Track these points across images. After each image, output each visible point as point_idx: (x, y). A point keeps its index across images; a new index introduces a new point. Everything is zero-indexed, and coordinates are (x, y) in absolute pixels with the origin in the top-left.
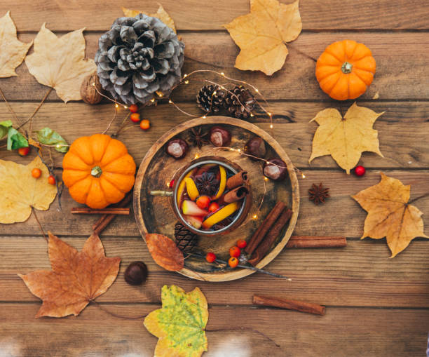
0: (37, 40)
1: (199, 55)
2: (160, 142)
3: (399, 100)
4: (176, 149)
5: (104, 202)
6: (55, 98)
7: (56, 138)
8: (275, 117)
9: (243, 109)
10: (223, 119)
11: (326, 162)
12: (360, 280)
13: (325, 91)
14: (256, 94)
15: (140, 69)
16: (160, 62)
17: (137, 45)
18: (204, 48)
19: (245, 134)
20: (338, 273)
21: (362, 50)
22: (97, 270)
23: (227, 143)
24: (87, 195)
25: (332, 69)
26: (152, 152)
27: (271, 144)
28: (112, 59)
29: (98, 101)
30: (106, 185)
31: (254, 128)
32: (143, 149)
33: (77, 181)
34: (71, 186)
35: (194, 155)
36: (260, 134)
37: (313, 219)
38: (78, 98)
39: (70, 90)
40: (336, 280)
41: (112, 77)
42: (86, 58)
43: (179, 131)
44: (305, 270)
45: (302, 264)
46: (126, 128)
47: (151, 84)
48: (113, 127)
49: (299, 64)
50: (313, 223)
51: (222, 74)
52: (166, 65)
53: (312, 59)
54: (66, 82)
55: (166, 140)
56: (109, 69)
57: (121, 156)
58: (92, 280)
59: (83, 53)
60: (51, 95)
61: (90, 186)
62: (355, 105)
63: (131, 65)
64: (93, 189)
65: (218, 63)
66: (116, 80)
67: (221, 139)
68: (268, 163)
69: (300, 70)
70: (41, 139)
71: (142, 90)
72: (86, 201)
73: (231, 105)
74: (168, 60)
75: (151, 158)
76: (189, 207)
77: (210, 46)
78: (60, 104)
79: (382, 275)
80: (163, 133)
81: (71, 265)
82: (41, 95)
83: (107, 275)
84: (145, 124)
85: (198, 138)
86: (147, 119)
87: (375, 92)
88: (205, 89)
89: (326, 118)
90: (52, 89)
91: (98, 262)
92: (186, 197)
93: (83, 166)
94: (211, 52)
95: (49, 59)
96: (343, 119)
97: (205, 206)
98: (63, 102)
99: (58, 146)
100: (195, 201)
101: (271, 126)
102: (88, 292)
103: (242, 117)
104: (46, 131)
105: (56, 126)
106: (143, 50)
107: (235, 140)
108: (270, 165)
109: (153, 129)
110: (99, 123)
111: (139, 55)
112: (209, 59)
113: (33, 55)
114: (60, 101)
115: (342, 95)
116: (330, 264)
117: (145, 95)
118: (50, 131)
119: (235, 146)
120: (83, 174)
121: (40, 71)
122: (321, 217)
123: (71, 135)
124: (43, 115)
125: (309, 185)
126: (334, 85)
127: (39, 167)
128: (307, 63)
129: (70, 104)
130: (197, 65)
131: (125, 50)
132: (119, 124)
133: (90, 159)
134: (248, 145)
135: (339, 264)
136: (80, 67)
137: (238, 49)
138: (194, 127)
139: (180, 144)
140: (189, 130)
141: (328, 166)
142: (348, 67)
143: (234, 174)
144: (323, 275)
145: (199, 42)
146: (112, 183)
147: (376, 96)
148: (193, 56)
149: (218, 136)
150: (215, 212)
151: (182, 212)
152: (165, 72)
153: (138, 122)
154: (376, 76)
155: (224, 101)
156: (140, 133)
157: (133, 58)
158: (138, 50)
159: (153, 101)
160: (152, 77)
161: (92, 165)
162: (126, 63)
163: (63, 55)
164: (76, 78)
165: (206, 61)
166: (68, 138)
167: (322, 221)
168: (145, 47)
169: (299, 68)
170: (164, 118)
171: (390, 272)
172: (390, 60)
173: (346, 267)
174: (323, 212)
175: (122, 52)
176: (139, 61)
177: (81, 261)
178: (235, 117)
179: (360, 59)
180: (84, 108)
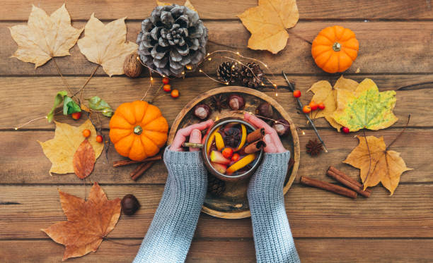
0: (87, 26)
1: (218, 38)
2: (188, 107)
3: (376, 74)
4: (201, 112)
5: (144, 155)
6: (102, 73)
7: (104, 104)
8: (279, 87)
9: (254, 80)
10: (238, 89)
11: (320, 123)
12: (349, 216)
13: (319, 66)
14: (265, 69)
15: (177, 45)
16: (192, 41)
17: (175, 26)
18: (221, 33)
19: (256, 100)
20: (330, 211)
21: (348, 33)
22: (104, 212)
23: (242, 107)
24: (130, 149)
25: (326, 48)
26: (181, 115)
27: (277, 108)
28: (154, 37)
29: (137, 75)
30: (146, 141)
31: (264, 96)
32: (173, 113)
33: (122, 138)
34: (117, 142)
35: (215, 118)
36: (268, 100)
37: (310, 168)
38: (121, 73)
39: (114, 67)
40: (328, 216)
41: (153, 53)
42: (127, 41)
43: (203, 98)
44: (304, 209)
45: (301, 204)
46: (159, 97)
47: (184, 57)
48: (149, 96)
49: (297, 46)
50: (310, 171)
51: (238, 53)
52: (197, 42)
53: (307, 41)
54: (110, 61)
55: (193, 105)
56: (150, 46)
57: (157, 117)
58: (102, 221)
59: (125, 37)
60: (98, 70)
61: (133, 142)
62: (342, 77)
63: (170, 42)
64: (136, 144)
65: (233, 45)
66: (156, 55)
67: (238, 104)
68: (276, 122)
69: (298, 50)
70: (92, 105)
71: (177, 63)
72: (128, 154)
73: (245, 76)
74: (198, 38)
75: (180, 120)
76: (216, 156)
77: (227, 32)
78: (105, 78)
79: (365, 212)
80: (190, 101)
81: (82, 213)
82: (90, 71)
83: (112, 214)
84: (175, 93)
85: (218, 104)
86: (177, 89)
87: (357, 68)
88: (224, 65)
89: (319, 88)
90: (99, 66)
91: (104, 205)
92: (214, 147)
93: (127, 125)
94: (227, 36)
95: (97, 42)
96: (333, 89)
97: (228, 156)
98: (108, 76)
99: (105, 111)
100: (221, 151)
101: (277, 95)
102: (101, 231)
103: (253, 87)
104: (96, 99)
105: (102, 95)
106: (180, 29)
107: (247, 105)
108: (278, 123)
109: (181, 97)
110: (138, 93)
111: (177, 33)
112: (226, 42)
113: (84, 39)
114: (106, 75)
115: (333, 69)
116: (324, 204)
117: (179, 67)
118: (99, 99)
119: (248, 110)
120: (127, 132)
121: (90, 51)
122: (316, 167)
123: (115, 103)
124: (91, 86)
125: (306, 141)
126: (328, 60)
127: (89, 128)
128: (303, 46)
129: (114, 78)
130: (216, 47)
131: (165, 31)
132: (153, 93)
133: (132, 120)
134: (259, 109)
135: (331, 204)
136: (122, 48)
137: (249, 34)
138: (215, 95)
139: (205, 108)
140: (212, 98)
141: (321, 126)
142: (338, 46)
143: (253, 131)
144: (319, 213)
145: (218, 28)
146: (151, 140)
147: (358, 71)
148: (212, 39)
149: (235, 102)
150: (237, 160)
151: (210, 161)
152: (196, 49)
153: (169, 92)
154: (359, 55)
155: (239, 74)
156: (171, 100)
157: (172, 36)
158: (175, 29)
159: (183, 73)
160: (186, 52)
161: (134, 124)
162: (166, 40)
163: (109, 38)
164: (119, 57)
165: (223, 43)
166: (113, 105)
167: (317, 170)
168: (181, 27)
169: (297, 49)
170: (190, 89)
171: (371, 210)
172: (368, 43)
173: (337, 206)
174: (318, 163)
175: (163, 32)
176: (176, 38)
177: (89, 208)
178: (247, 87)
179: (347, 40)
180: (125, 81)
